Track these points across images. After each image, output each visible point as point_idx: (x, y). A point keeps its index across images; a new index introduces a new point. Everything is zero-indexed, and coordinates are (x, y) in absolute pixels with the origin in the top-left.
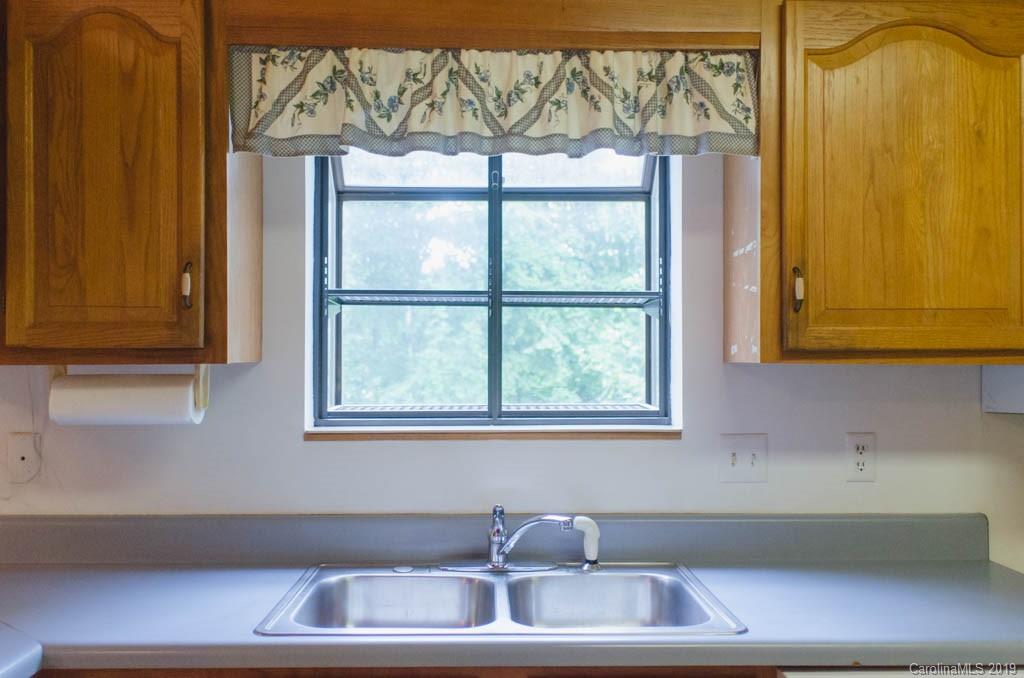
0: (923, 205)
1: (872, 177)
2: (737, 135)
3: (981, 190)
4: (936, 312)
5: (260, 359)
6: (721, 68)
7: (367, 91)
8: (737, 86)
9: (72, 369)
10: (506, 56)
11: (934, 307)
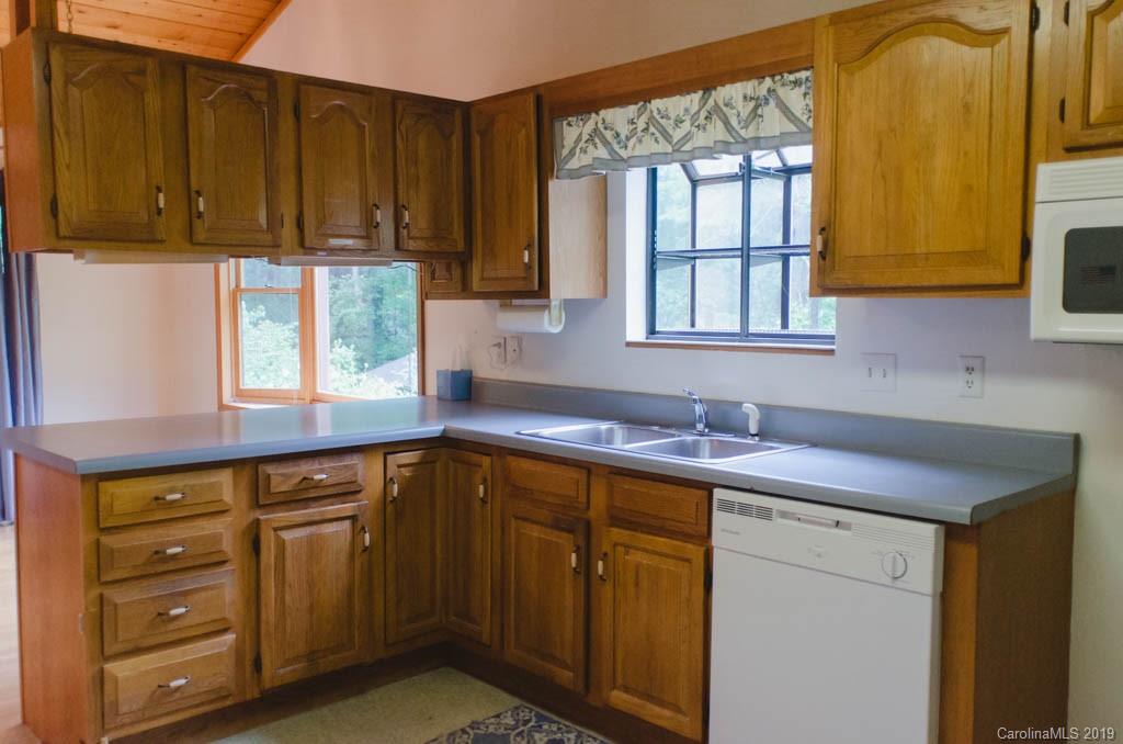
0: (918, 171)
1: (879, 154)
2: (801, 132)
3: (966, 154)
4: (927, 256)
5: (605, 295)
6: (797, 83)
7: (609, 135)
8: (805, 95)
9: (516, 302)
10: (674, 98)
11: (925, 251)
